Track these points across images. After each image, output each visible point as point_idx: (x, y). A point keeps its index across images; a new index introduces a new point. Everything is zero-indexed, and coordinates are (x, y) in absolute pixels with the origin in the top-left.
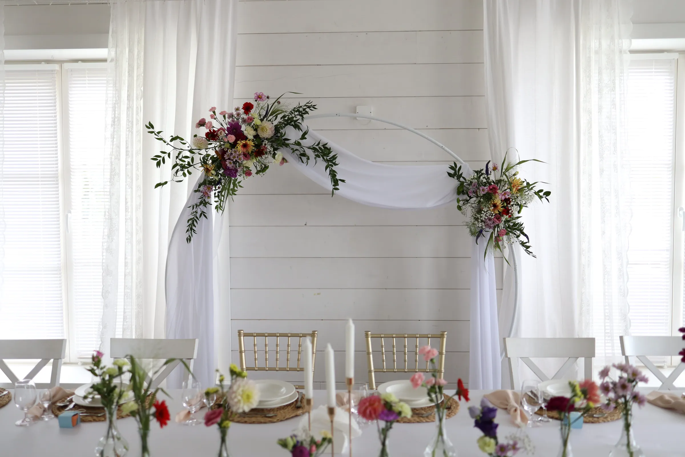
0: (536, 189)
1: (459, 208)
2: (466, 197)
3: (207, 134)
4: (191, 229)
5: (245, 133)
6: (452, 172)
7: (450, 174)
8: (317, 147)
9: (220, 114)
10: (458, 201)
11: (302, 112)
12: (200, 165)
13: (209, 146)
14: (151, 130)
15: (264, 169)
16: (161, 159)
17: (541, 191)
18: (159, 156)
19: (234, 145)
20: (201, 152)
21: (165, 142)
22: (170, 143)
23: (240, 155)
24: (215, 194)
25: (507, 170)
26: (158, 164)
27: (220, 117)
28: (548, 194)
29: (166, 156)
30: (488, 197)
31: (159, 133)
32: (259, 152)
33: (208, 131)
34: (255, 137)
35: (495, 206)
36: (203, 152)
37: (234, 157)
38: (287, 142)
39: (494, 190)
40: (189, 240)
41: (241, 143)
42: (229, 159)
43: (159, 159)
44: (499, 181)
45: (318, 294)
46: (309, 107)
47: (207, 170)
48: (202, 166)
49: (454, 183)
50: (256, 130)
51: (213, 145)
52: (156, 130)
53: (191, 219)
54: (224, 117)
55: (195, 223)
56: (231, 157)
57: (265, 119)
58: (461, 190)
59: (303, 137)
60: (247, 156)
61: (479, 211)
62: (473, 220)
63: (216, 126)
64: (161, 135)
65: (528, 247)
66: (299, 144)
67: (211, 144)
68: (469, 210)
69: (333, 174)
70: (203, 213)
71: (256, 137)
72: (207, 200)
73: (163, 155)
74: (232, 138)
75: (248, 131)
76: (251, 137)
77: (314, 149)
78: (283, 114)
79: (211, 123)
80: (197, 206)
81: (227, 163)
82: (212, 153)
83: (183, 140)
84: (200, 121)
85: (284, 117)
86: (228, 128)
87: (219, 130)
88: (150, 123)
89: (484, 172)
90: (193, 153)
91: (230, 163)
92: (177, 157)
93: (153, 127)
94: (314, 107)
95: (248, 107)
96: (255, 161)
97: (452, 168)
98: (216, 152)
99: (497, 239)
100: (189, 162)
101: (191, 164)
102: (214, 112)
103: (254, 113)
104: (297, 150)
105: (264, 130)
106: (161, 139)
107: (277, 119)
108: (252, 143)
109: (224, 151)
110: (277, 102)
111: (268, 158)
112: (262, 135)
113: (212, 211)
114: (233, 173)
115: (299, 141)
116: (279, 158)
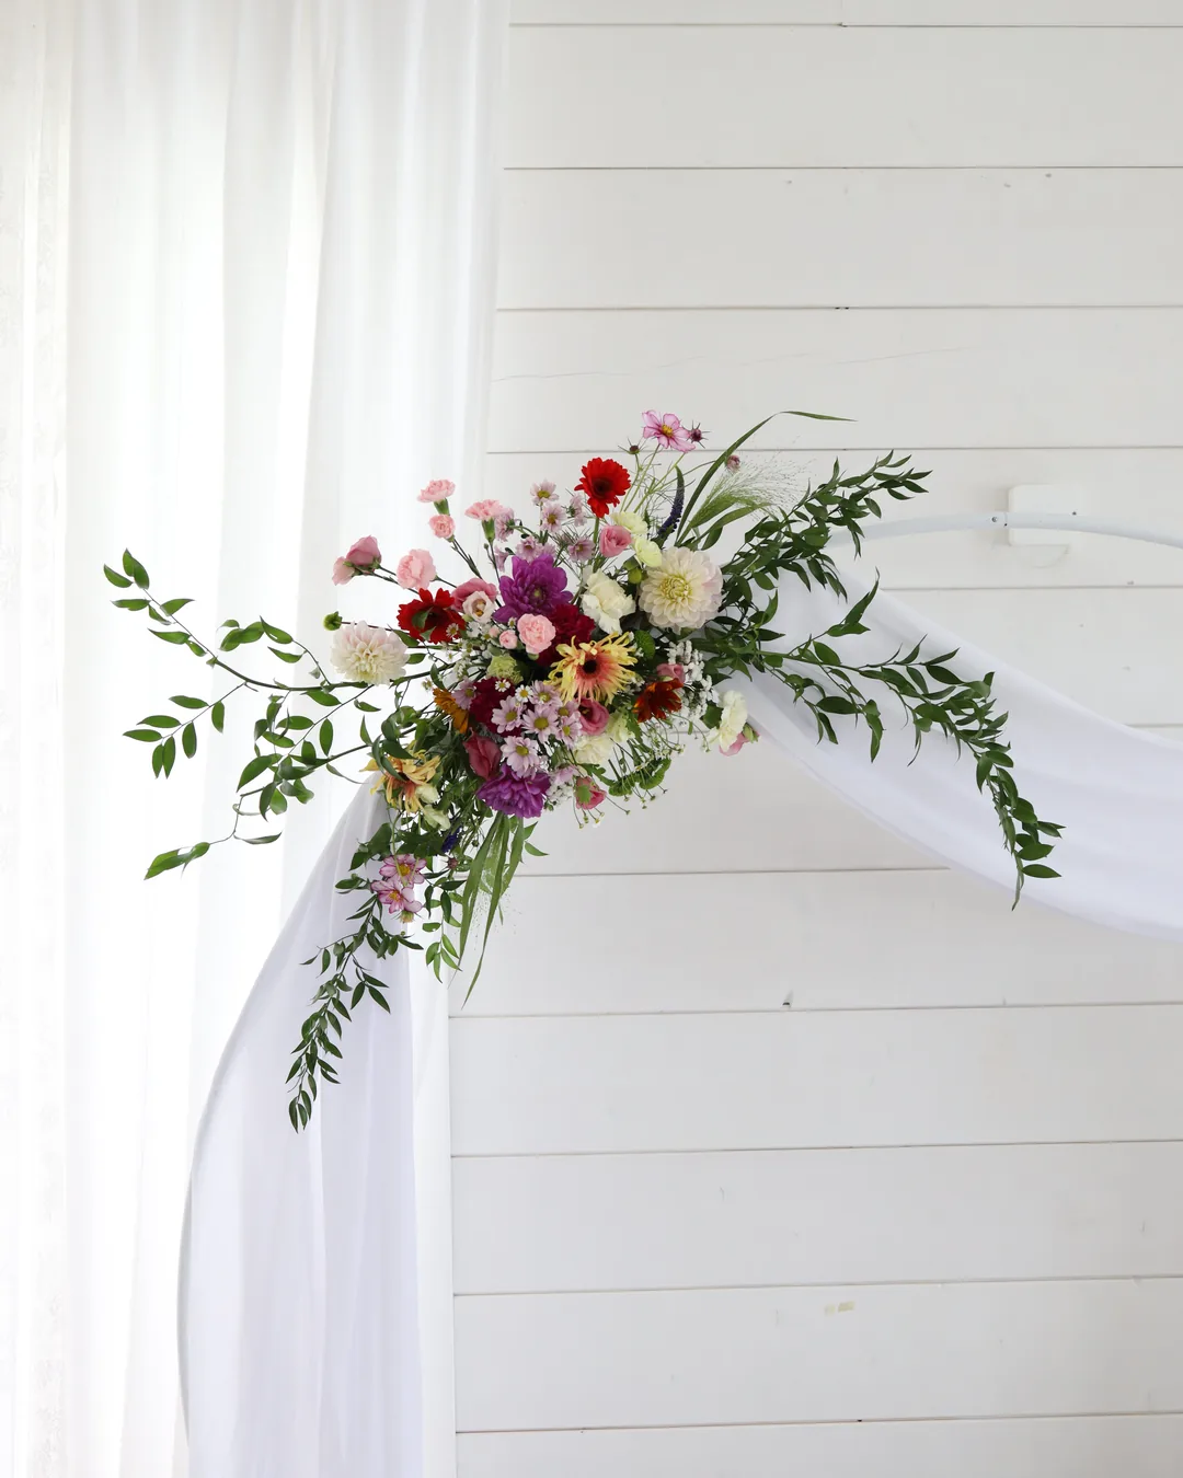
3: (407, 614)
4: (312, 1060)
5: (590, 606)
8: (901, 670)
9: (473, 513)
12: (365, 757)
13: (411, 670)
14: (134, 592)
15: (650, 772)
16: (178, 734)
18: (170, 722)
19: (536, 668)
20: (368, 697)
21: (199, 651)
22: (223, 657)
23: (563, 712)
24: (429, 892)
26: (163, 760)
27: (471, 534)
29: (203, 721)
31: (172, 606)
32: (655, 699)
33: (409, 597)
34: (626, 623)
36: (382, 698)
37: (541, 722)
38: (768, 647)
40: (299, 1112)
41: (574, 655)
42: (517, 732)
43: (165, 732)
45: (844, 1307)
46: (890, 483)
47: (402, 784)
48: (380, 761)
50: (631, 590)
51: (426, 666)
52: (159, 593)
53: (315, 1017)
54: (488, 527)
55: (330, 1032)
56: (528, 721)
57: (672, 538)
59: (853, 624)
60: (592, 713)
63: (451, 575)
64: (184, 620)
66: (826, 656)
67: (418, 658)
69: (1011, 801)
70: (370, 986)
71: (635, 622)
72: (392, 924)
73: (184, 715)
74: (537, 632)
75: (605, 604)
76: (611, 625)
77: (889, 676)
78: (750, 521)
79: (425, 560)
80: (343, 951)
81: (506, 750)
82: (420, 698)
83: (286, 639)
84: (353, 553)
85: (764, 529)
86: (503, 581)
87: (464, 593)
88: (127, 558)
90: (334, 702)
91: (522, 751)
92: (262, 728)
93: (143, 580)
94: (912, 482)
95: (604, 483)
96: (625, 736)
98: (442, 695)
100: (308, 746)
101: (320, 754)
102: (442, 507)
103: (625, 512)
104: (809, 682)
105: (673, 588)
106: (182, 638)
107: (733, 541)
108: (619, 653)
109: (486, 696)
110: (729, 458)
111: (687, 716)
112: (664, 614)
113: (410, 973)
114: (528, 795)
115: (828, 641)
116: (732, 720)
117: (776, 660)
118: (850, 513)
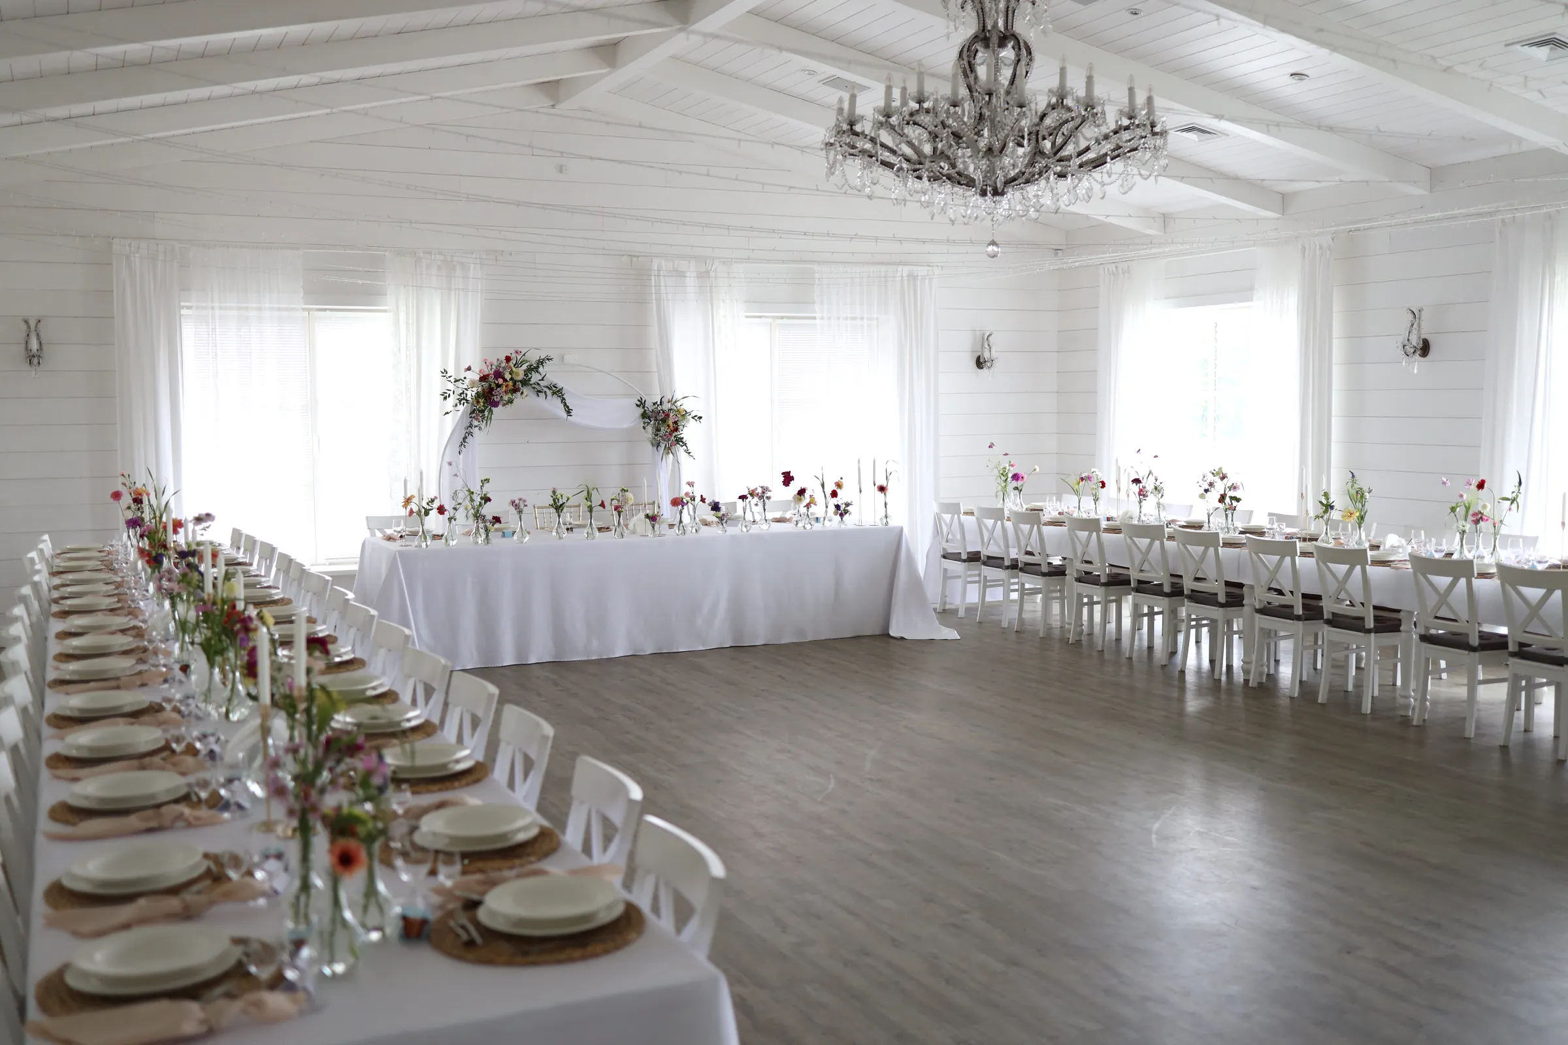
0: (693, 415)
1: (644, 428)
2: (647, 420)
3: (480, 378)
4: (463, 444)
6: (639, 403)
7: (637, 405)
8: (552, 387)
9: (490, 363)
10: (644, 423)
11: (541, 362)
13: (481, 386)
15: (511, 401)
16: (447, 395)
17: (696, 416)
18: (446, 393)
19: (498, 386)
20: (474, 390)
24: (480, 419)
25: (675, 402)
26: (445, 398)
27: (490, 366)
28: (700, 418)
29: (451, 393)
30: (664, 421)
31: (449, 377)
32: (515, 390)
33: (482, 375)
35: (668, 426)
36: (476, 390)
39: (668, 415)
40: (461, 452)
44: (670, 410)
45: (538, 494)
46: (548, 359)
47: (476, 403)
48: (473, 399)
49: (641, 410)
50: (510, 374)
53: (463, 437)
54: (493, 365)
55: (465, 440)
57: (518, 367)
58: (644, 415)
59: (542, 380)
60: (506, 392)
61: (658, 430)
62: (654, 436)
63: (487, 372)
65: (689, 453)
66: (538, 384)
67: (482, 384)
68: (650, 429)
69: (566, 407)
70: (470, 434)
71: (513, 379)
72: (474, 424)
73: (448, 392)
74: (500, 381)
75: (508, 376)
77: (547, 387)
78: (527, 364)
79: (479, 370)
80: (467, 428)
82: (480, 389)
85: (530, 365)
86: (494, 373)
87: (488, 374)
89: (659, 403)
90: (469, 390)
93: (446, 373)
94: (551, 359)
95: (508, 359)
96: (510, 396)
97: (639, 401)
99: (669, 449)
103: (511, 364)
104: (536, 388)
105: (517, 374)
106: (450, 381)
107: (525, 367)
108: (511, 383)
109: (491, 390)
110: (524, 355)
111: (519, 394)
112: (516, 378)
113: (475, 431)
114: (496, 404)
115: (539, 382)
116: (525, 394)
117: (531, 384)
118: (542, 363)
